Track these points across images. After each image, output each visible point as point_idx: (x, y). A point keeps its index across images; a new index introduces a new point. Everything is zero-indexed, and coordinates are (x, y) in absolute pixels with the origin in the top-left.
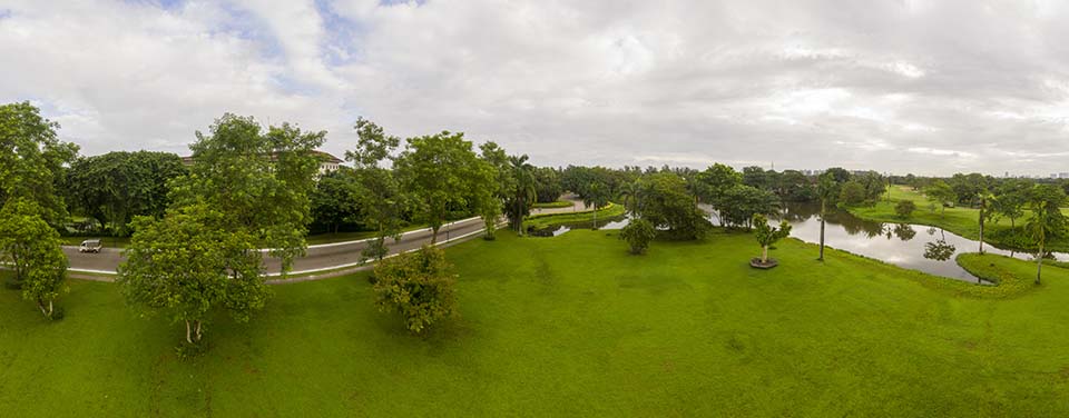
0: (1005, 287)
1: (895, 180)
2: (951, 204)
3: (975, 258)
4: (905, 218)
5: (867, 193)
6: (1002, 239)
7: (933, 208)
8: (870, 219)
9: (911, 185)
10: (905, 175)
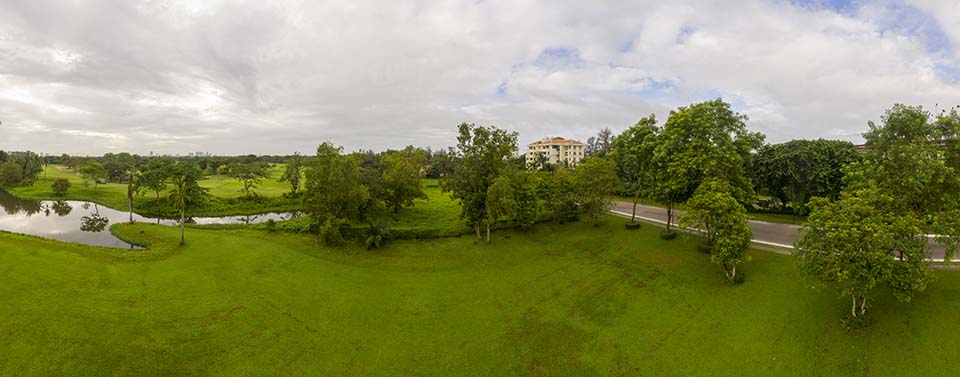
0: (155, 250)
1: (51, 160)
2: (103, 180)
3: (126, 227)
4: (61, 195)
5: (24, 173)
6: (149, 209)
7: (87, 185)
8: (28, 197)
9: (66, 164)
10: (60, 155)
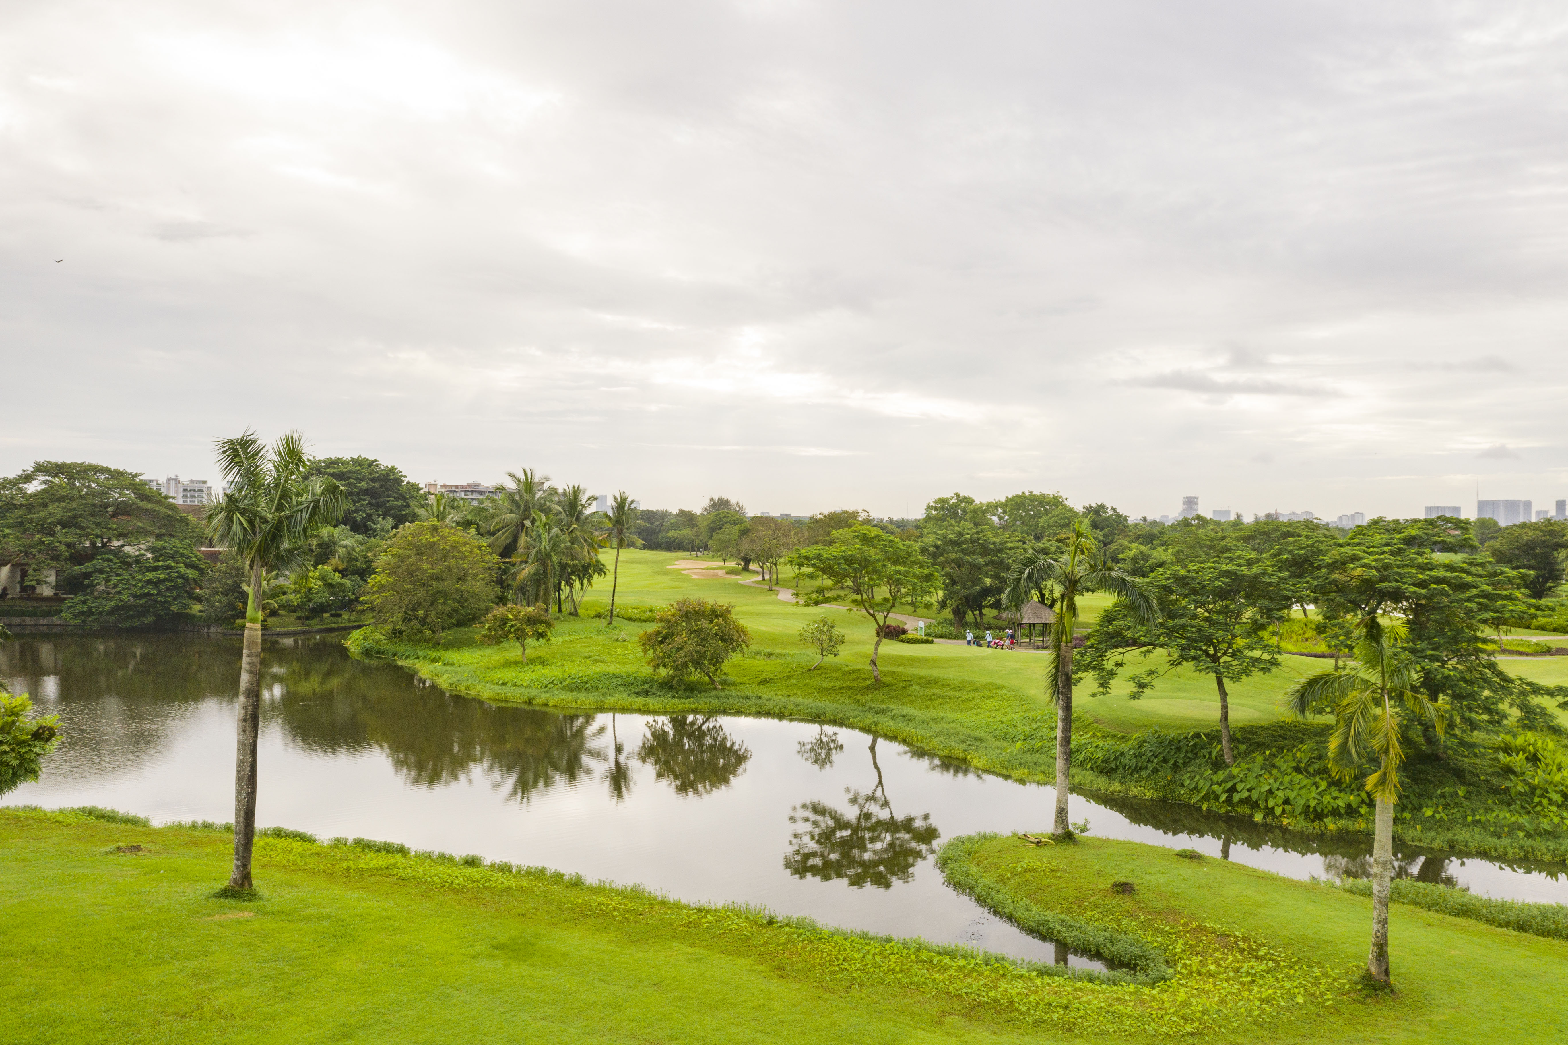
2: (916, 625)
4: (691, 689)
5: (502, 580)
8: (516, 696)
9: (722, 551)
10: (697, 506)
